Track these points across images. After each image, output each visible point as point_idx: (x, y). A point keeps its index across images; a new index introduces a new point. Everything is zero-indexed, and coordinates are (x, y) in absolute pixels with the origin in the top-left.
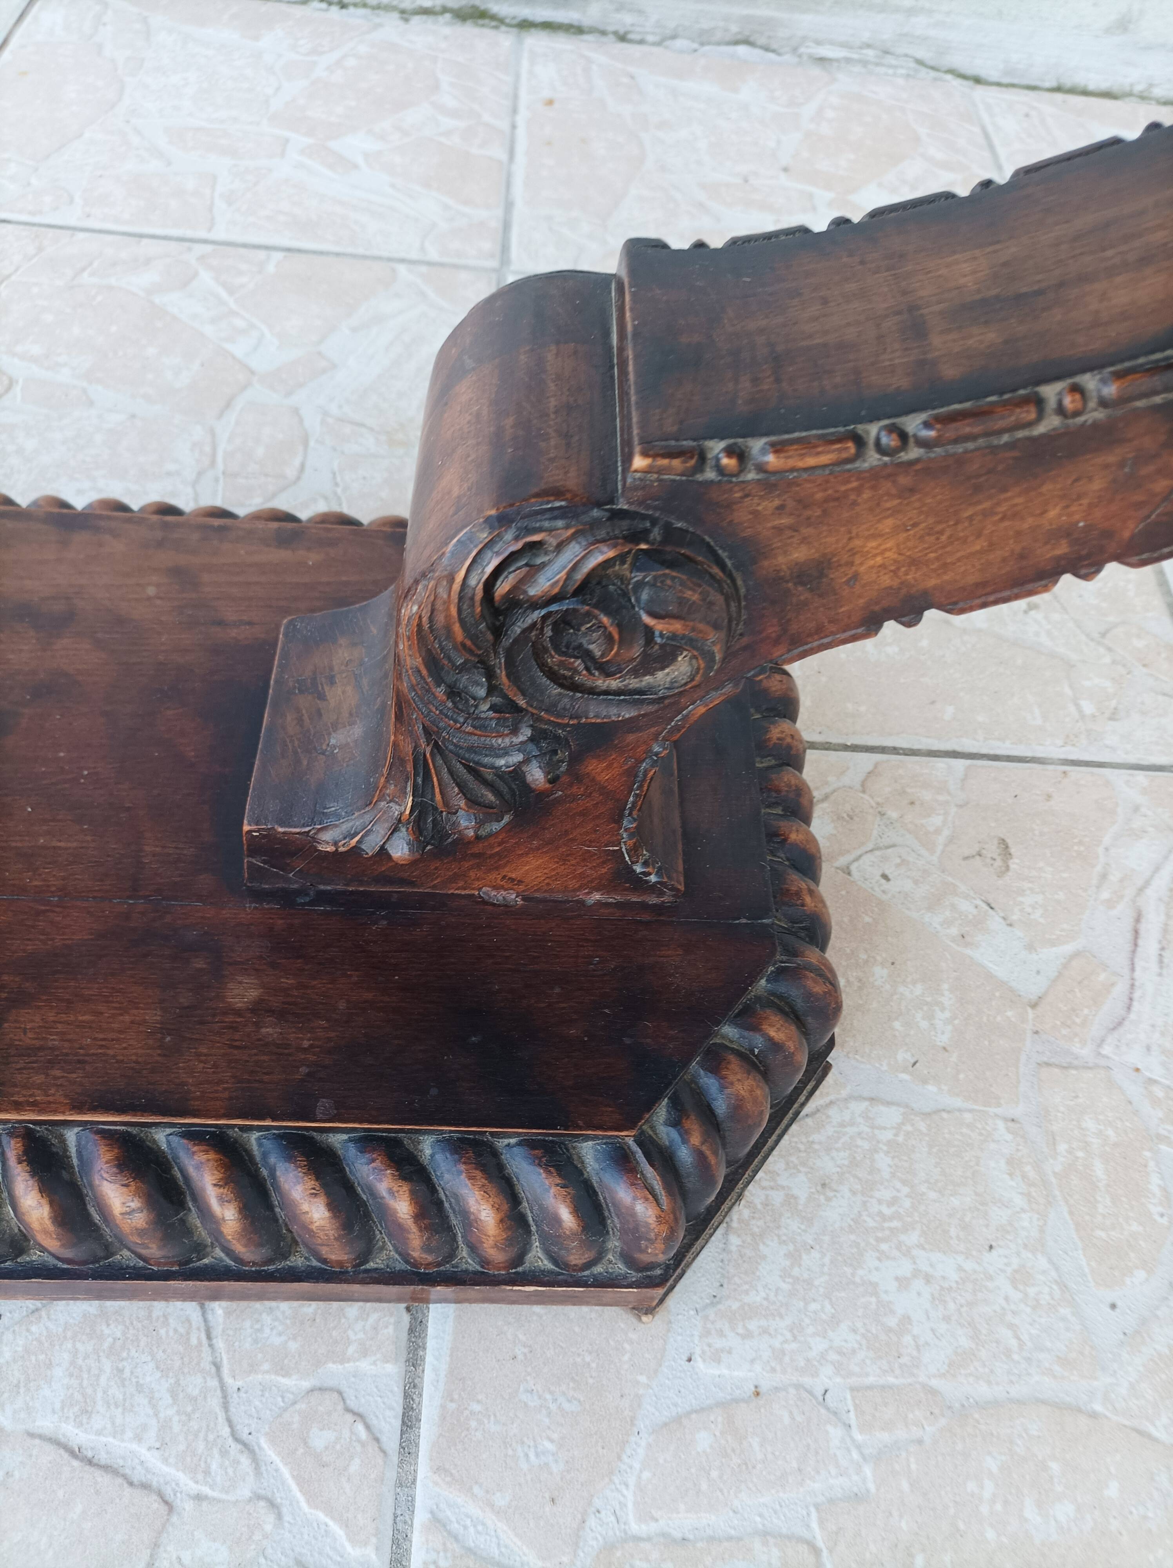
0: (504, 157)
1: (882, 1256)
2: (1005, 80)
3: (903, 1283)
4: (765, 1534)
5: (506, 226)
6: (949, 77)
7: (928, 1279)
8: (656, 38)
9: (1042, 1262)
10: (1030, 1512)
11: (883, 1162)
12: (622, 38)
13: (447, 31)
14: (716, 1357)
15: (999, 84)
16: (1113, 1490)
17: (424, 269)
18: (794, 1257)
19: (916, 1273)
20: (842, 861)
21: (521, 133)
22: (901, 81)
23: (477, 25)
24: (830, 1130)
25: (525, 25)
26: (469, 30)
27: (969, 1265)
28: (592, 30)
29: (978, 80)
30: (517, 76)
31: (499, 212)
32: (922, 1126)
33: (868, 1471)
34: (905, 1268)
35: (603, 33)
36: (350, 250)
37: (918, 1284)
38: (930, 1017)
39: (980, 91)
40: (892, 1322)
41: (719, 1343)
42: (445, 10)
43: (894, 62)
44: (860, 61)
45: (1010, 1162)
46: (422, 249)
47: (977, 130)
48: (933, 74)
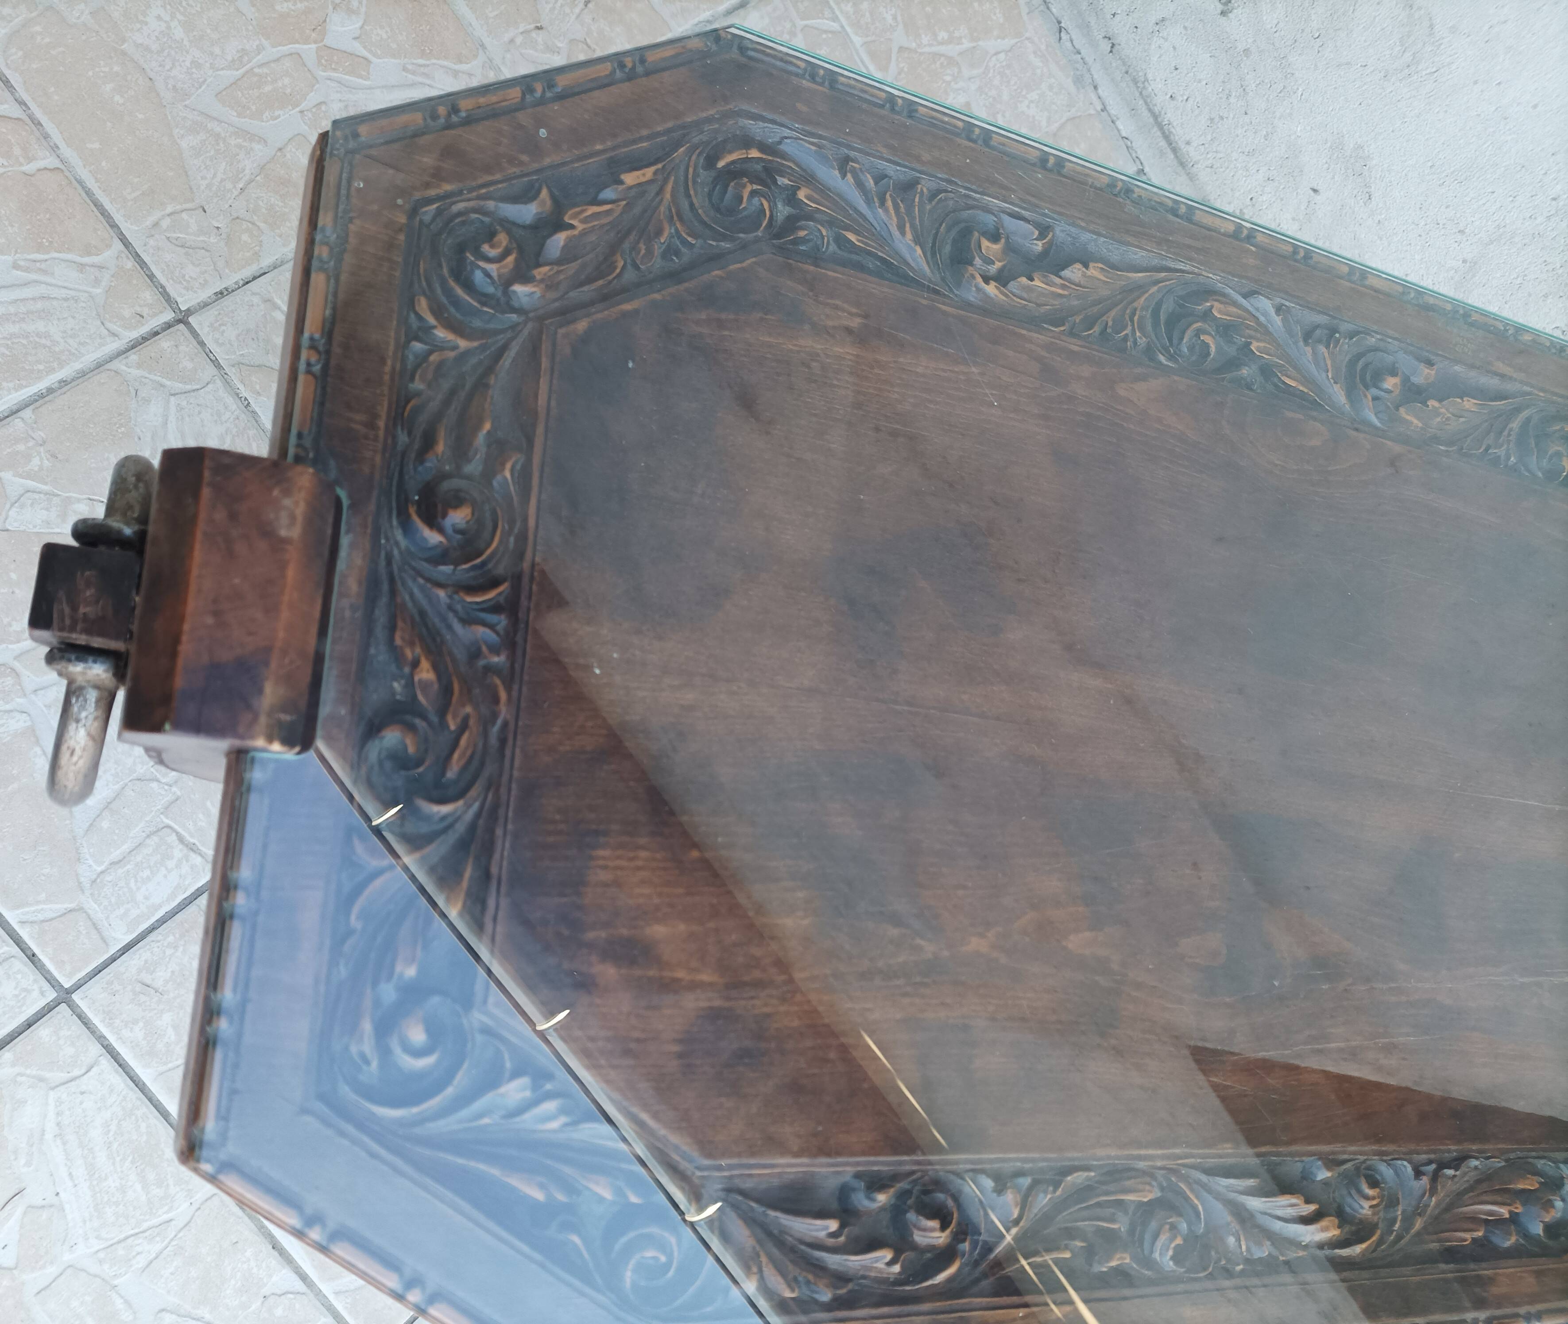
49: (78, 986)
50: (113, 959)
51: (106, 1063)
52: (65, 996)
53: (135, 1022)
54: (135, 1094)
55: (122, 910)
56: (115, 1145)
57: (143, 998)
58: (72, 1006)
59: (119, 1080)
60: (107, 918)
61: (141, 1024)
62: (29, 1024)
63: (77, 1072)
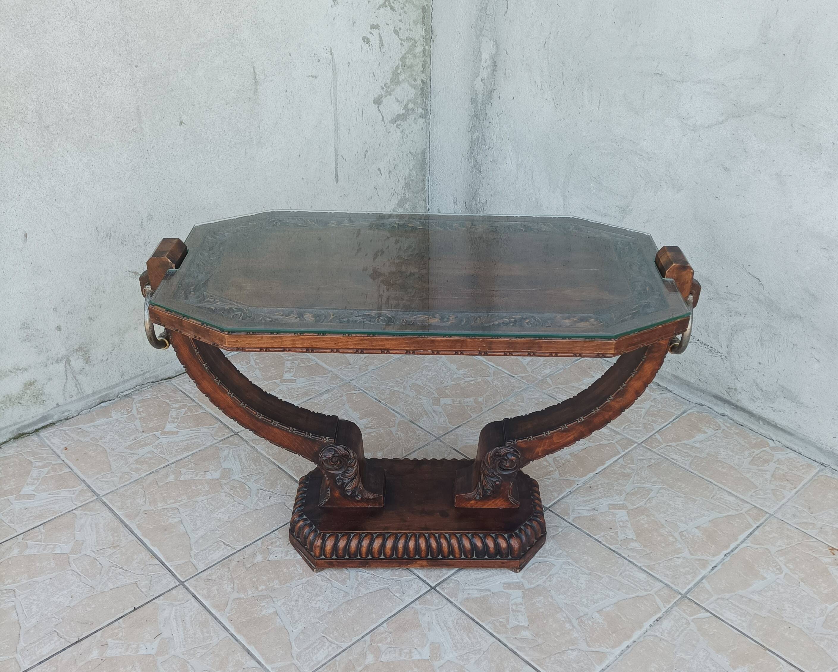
0: (70, 470)
1: (311, 603)
2: (177, 375)
3: (316, 604)
4: (317, 640)
5: (89, 486)
6: (162, 381)
7: (319, 601)
8: (77, 414)
9: (334, 588)
10: (349, 614)
11: (303, 592)
12: (67, 419)
13: (15, 444)
14: (296, 628)
15: (176, 376)
16: (358, 605)
17: (80, 508)
18: (299, 611)
19: (317, 601)
20: (267, 559)
21: (66, 460)
22: (150, 389)
23: (22, 438)
24: (292, 594)
25: (37, 431)
26: (20, 441)
27: (324, 596)
28: (57, 422)
29: (170, 378)
30: (49, 446)
31: (83, 484)
32: (306, 584)
33: (325, 625)
34: (315, 602)
35: (61, 421)
36: (57, 516)
37: (318, 602)
38: (297, 570)
39: (173, 381)
40: (318, 609)
41: (295, 627)
42: (10, 439)
43: (146, 386)
44: (136, 390)
45: (321, 580)
46: (75, 504)
47: (180, 393)
48: (157, 383)
49: (186, 581)
50: (199, 574)
51: (193, 599)
52: (182, 583)
53: (204, 589)
54: (202, 608)
55: (203, 561)
56: (194, 622)
57: (207, 583)
58: (185, 586)
59: (197, 604)
60: (198, 563)
61: (206, 589)
62: (169, 590)
63: (183, 602)
